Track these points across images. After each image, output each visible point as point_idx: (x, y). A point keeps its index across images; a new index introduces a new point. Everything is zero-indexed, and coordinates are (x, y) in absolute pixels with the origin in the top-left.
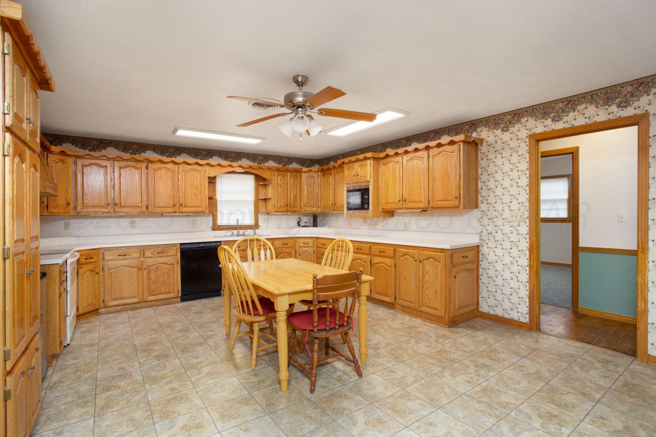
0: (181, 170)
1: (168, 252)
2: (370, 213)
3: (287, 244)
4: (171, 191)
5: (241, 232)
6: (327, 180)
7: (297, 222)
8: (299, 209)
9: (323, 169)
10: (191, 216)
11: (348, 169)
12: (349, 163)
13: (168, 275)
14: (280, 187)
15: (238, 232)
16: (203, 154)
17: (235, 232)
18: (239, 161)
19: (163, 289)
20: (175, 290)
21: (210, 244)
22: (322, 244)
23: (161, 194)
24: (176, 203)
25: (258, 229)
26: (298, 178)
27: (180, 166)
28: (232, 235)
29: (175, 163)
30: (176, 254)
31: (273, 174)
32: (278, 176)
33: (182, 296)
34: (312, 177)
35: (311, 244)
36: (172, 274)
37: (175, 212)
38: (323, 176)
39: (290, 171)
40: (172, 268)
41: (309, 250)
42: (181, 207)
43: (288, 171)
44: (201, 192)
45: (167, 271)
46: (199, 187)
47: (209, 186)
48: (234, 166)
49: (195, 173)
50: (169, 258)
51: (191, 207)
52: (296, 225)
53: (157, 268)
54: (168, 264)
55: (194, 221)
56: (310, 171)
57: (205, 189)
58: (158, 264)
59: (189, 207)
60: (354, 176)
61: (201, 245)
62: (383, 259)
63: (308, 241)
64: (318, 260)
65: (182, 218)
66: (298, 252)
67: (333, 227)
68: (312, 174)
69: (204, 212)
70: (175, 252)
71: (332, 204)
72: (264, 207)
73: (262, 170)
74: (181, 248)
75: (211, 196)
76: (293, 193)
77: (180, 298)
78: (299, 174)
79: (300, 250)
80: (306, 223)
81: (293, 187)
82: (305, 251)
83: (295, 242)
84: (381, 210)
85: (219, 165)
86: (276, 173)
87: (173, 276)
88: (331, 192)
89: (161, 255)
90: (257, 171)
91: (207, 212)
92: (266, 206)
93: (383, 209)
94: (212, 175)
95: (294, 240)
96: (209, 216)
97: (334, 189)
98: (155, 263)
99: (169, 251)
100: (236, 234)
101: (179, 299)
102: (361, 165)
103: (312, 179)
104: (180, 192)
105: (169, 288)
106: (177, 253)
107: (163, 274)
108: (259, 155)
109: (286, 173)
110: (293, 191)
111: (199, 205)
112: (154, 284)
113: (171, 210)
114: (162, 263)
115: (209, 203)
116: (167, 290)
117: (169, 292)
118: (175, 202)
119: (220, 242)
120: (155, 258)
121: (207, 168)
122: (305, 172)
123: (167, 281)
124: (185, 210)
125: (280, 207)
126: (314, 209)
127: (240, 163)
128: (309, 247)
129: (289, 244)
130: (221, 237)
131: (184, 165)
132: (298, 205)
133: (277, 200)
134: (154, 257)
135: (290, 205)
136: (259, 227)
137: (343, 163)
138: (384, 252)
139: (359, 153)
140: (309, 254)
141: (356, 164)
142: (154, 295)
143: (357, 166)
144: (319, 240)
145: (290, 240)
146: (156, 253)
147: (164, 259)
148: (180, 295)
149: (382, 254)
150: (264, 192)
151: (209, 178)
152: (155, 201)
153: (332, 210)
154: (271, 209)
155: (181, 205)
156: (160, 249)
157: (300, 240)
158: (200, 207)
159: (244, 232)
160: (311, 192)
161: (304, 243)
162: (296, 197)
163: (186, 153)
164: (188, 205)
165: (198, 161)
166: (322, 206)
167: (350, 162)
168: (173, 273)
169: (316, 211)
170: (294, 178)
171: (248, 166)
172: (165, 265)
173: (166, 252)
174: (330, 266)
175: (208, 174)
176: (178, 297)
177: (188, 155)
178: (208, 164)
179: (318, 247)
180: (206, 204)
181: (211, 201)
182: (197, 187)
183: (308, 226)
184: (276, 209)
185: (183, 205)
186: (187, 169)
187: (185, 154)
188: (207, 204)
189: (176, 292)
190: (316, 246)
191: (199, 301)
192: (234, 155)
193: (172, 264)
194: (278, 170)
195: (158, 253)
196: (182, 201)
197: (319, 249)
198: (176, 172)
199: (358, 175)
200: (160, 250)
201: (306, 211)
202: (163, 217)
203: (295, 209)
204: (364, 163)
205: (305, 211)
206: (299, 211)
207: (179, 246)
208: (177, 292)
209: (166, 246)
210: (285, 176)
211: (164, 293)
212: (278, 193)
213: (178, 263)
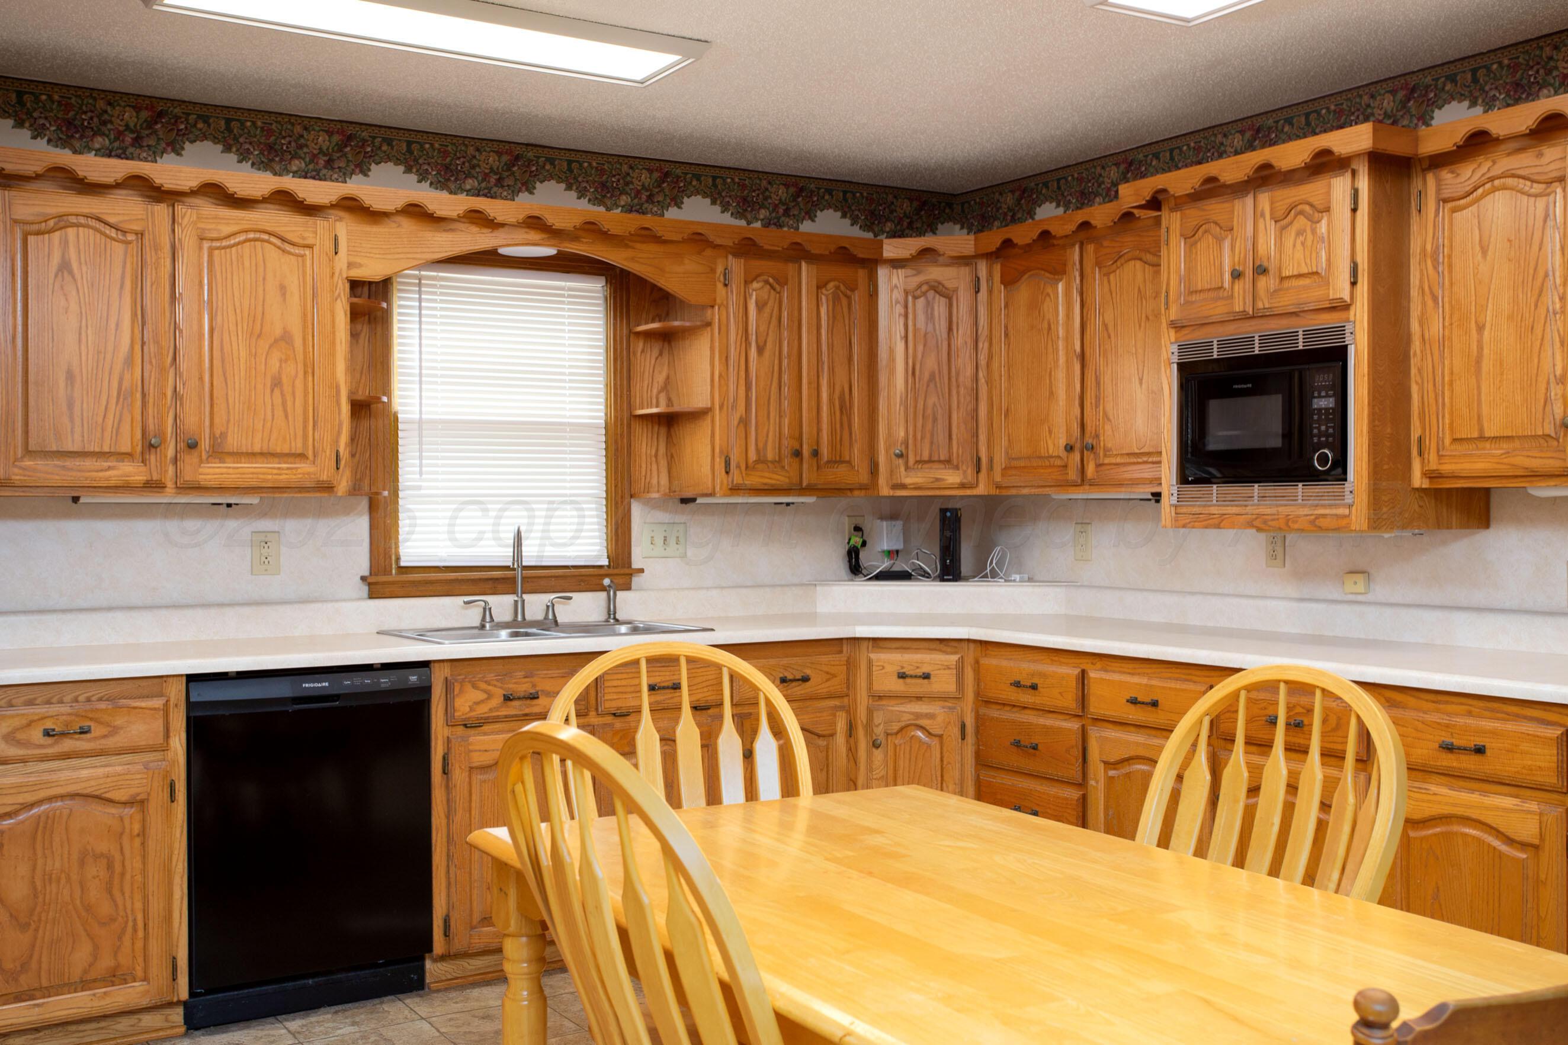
0: (187, 237)
1: (115, 730)
2: (1349, 499)
3: (805, 679)
4: (129, 361)
5: (536, 604)
6: (1035, 306)
7: (843, 551)
8: (864, 477)
9: (1008, 243)
10: (247, 511)
11: (1190, 237)
12: (1197, 197)
13: (110, 867)
14: (760, 350)
15: (519, 607)
16: (313, 148)
17: (501, 605)
18: (523, 197)
19: (81, 955)
20: (154, 962)
21: (366, 681)
22: (1017, 684)
23: (70, 377)
24: (161, 434)
25: (628, 587)
26: (858, 297)
27: (180, 208)
28: (486, 626)
29: (156, 193)
30: (160, 740)
31: (720, 269)
32: (747, 282)
33: (192, 994)
34: (937, 288)
35: (944, 683)
36: (134, 864)
37: (154, 486)
38: (1008, 282)
39: (811, 258)
40: (137, 827)
41: (931, 716)
42: (189, 461)
43: (798, 253)
44: (309, 368)
45: (103, 846)
46: (298, 342)
47: (354, 335)
48: (500, 219)
49: (272, 253)
50: (116, 766)
51: (252, 455)
52: (840, 565)
53: (42, 828)
54: (110, 801)
55: (263, 541)
56: (926, 254)
57: (332, 354)
58: (50, 799)
59: (238, 455)
60: (1237, 275)
61: (310, 685)
62: (1475, 798)
63: (927, 660)
64: (987, 776)
65: (192, 524)
66: (869, 726)
67: (1053, 582)
68: (935, 273)
69: (327, 488)
70: (159, 725)
71: (1069, 448)
72: (663, 463)
73: (653, 248)
74: (190, 705)
75: (361, 396)
76: (832, 386)
77: (180, 1010)
78: (862, 274)
79: (879, 718)
80: (893, 554)
81: (831, 347)
82: (906, 719)
83: (851, 665)
84: (1418, 480)
85: (415, 212)
86: (736, 266)
87: (144, 872)
88: (1060, 375)
89: (68, 745)
90: (629, 253)
91: (343, 485)
92: (671, 459)
93: (1431, 475)
94: (372, 270)
95: (843, 657)
96: (347, 511)
97: (1082, 357)
98: (29, 798)
99: (119, 722)
100: (508, 617)
101: (177, 1015)
102: (1281, 207)
103: (940, 306)
104: (184, 365)
105: (116, 954)
106: (167, 735)
107: (82, 863)
108: (634, 161)
109: (791, 268)
110: (832, 370)
111: (298, 447)
112: (24, 927)
113: (133, 471)
114: (73, 796)
115: (353, 439)
116: (106, 962)
117: (115, 977)
118: (151, 427)
119: (425, 664)
120: (32, 767)
121: (344, 227)
122: (896, 263)
123: (105, 909)
124: (212, 472)
125: (761, 460)
126: (952, 478)
127: (524, 205)
128: (932, 698)
129: (816, 679)
130: (422, 635)
131: (208, 209)
132: (857, 453)
133: (744, 422)
134: (24, 761)
135: (816, 453)
136: (636, 580)
137: (1155, 203)
138: (1480, 750)
139: (1238, 141)
140: (935, 743)
141: (1249, 200)
142: (18, 998)
143: (1257, 215)
144: (991, 662)
145: (824, 659)
146: (36, 735)
147: (84, 773)
148: (183, 992)
149: (1469, 763)
150: (660, 378)
151: (355, 285)
152: (33, 416)
153: (1065, 485)
154: (706, 469)
155: (192, 446)
156: (64, 709)
157: (879, 657)
158: (302, 456)
159: (550, 607)
160: (932, 377)
161: (902, 676)
162: (844, 407)
163: (216, 140)
164: (234, 441)
165: (289, 183)
166: (1000, 460)
167: (1211, 189)
168: (144, 857)
169: (963, 486)
170: (836, 299)
171: (577, 221)
172: (98, 811)
173: (97, 731)
174: (1274, 871)
175: (350, 265)
176: (170, 1005)
177: (227, 149)
178: (352, 206)
179: (988, 703)
180: (337, 441)
181: (365, 423)
182: (286, 338)
183: (904, 576)
184: (737, 478)
185: (205, 444)
186: (226, 230)
187: (208, 144)
188: (344, 438)
189: (159, 971)
190: (977, 694)
191: (296, 1023)
192: (492, 159)
193: (139, 803)
194: (747, 248)
195: (47, 733)
196: (193, 419)
197: (994, 713)
198: (157, 248)
199: (1261, 270)
200: (58, 713)
201: (903, 486)
202: (79, 516)
203: (840, 474)
204: (1312, 190)
205: (895, 487)
206: (862, 487)
207: (177, 693)
208: (167, 973)
209: (103, 691)
210: (782, 282)
211: (85, 984)
212: (748, 388)
213: (173, 798)
